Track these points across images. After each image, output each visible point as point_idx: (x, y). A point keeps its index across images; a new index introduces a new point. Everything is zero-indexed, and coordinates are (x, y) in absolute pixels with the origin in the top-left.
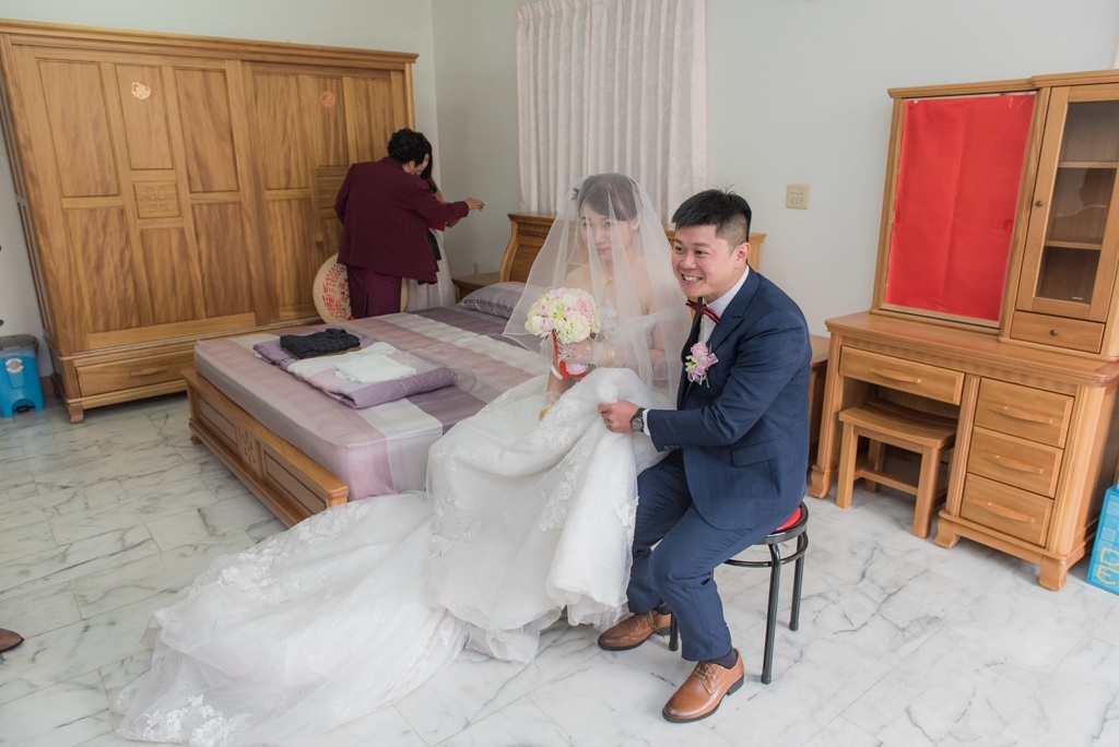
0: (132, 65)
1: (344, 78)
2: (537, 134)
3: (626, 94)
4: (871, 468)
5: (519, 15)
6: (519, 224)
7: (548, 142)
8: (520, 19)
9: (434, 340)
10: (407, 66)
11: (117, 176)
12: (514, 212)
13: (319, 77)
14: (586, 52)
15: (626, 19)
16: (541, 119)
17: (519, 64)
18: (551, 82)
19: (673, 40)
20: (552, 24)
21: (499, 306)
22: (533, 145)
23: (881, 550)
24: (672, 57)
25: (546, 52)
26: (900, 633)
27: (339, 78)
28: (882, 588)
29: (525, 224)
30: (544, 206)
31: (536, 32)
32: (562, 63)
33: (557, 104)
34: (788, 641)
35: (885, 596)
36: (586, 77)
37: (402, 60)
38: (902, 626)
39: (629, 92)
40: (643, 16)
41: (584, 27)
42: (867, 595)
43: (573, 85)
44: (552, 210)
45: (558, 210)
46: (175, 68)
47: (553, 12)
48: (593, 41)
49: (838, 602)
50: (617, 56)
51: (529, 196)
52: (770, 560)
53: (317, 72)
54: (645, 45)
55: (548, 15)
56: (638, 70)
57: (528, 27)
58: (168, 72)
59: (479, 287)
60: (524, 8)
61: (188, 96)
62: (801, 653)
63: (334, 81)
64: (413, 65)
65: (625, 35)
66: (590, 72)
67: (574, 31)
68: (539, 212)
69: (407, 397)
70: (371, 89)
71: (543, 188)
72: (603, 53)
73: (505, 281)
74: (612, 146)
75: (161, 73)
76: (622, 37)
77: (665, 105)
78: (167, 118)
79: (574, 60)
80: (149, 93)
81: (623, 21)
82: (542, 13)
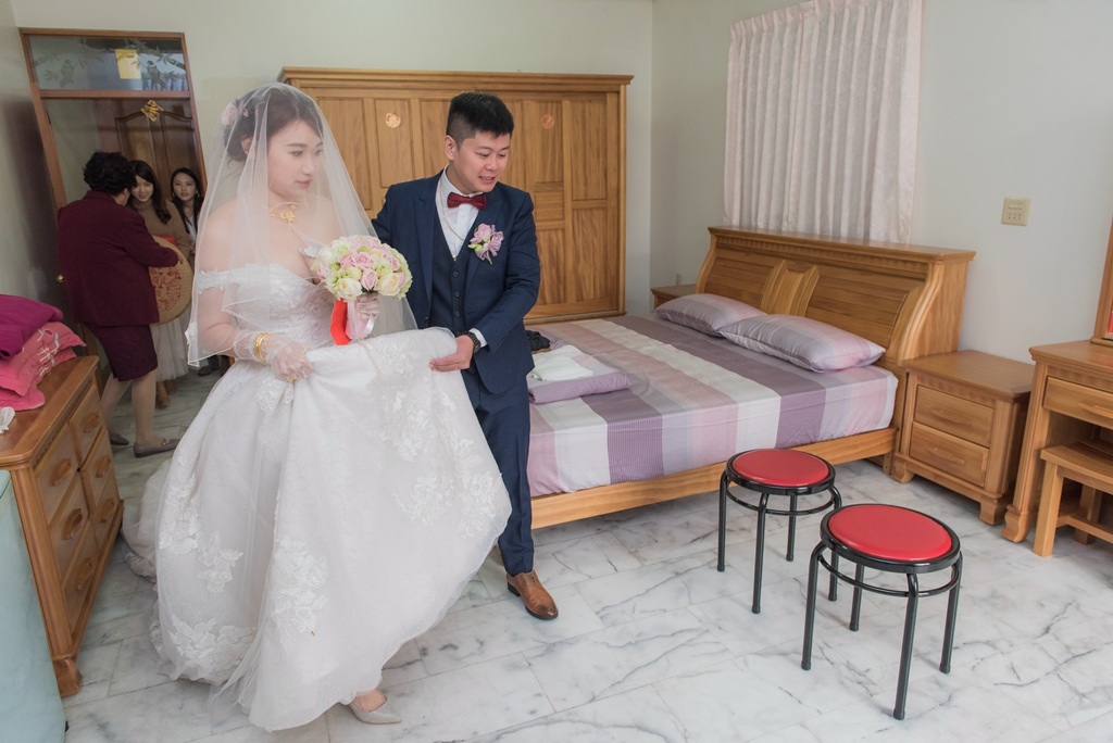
0: (387, 99)
1: (564, 103)
2: (743, 149)
3: (834, 108)
4: (1082, 516)
5: (732, 31)
6: (718, 237)
7: (753, 156)
8: (734, 36)
9: (621, 347)
10: (622, 87)
11: (370, 194)
12: (715, 224)
13: (541, 101)
14: (796, 66)
15: (837, 32)
16: (748, 134)
17: (730, 80)
18: (759, 96)
19: (885, 49)
20: (764, 40)
21: (688, 317)
22: (739, 159)
23: (1078, 607)
24: (883, 68)
25: (756, 67)
26: (1077, 698)
27: (559, 102)
28: (1067, 647)
29: (723, 238)
30: (745, 220)
31: (748, 48)
32: (771, 77)
33: (764, 117)
34: (937, 683)
35: (1069, 656)
36: (794, 91)
37: (617, 82)
38: (1081, 691)
39: (837, 104)
40: (855, 27)
41: (794, 42)
42: (1046, 653)
43: (781, 98)
44: (753, 223)
45: (759, 224)
46: (421, 100)
47: (765, 27)
48: (803, 55)
49: (1008, 653)
50: (826, 68)
51: (731, 210)
52: (907, 590)
53: (540, 97)
54: (856, 56)
55: (761, 30)
56: (848, 81)
57: (740, 44)
58: (415, 104)
59: (674, 297)
60: (737, 25)
61: (430, 123)
62: (950, 697)
63: (555, 105)
64: (628, 86)
65: (836, 47)
66: (798, 85)
67: (785, 45)
68: (741, 226)
69: (581, 396)
70: (587, 110)
71: (745, 202)
72: (812, 65)
73: (700, 292)
74: (816, 159)
75: (409, 106)
76: (833, 49)
77: (873, 117)
78: (412, 142)
79: (783, 74)
80: (399, 122)
81: (834, 33)
82: (755, 29)
